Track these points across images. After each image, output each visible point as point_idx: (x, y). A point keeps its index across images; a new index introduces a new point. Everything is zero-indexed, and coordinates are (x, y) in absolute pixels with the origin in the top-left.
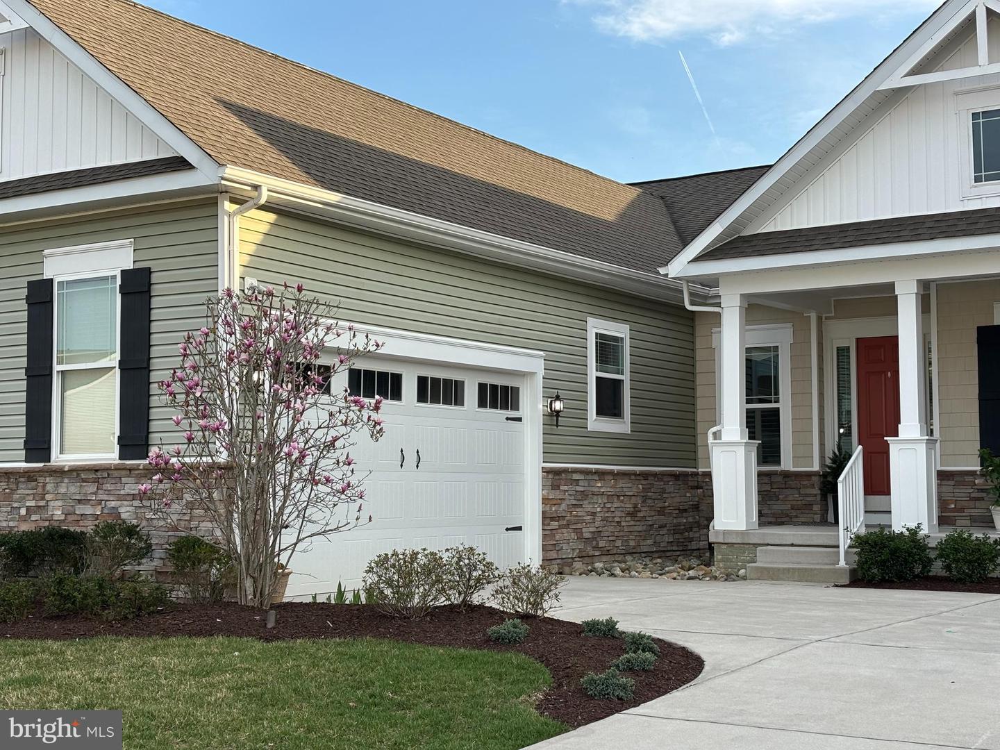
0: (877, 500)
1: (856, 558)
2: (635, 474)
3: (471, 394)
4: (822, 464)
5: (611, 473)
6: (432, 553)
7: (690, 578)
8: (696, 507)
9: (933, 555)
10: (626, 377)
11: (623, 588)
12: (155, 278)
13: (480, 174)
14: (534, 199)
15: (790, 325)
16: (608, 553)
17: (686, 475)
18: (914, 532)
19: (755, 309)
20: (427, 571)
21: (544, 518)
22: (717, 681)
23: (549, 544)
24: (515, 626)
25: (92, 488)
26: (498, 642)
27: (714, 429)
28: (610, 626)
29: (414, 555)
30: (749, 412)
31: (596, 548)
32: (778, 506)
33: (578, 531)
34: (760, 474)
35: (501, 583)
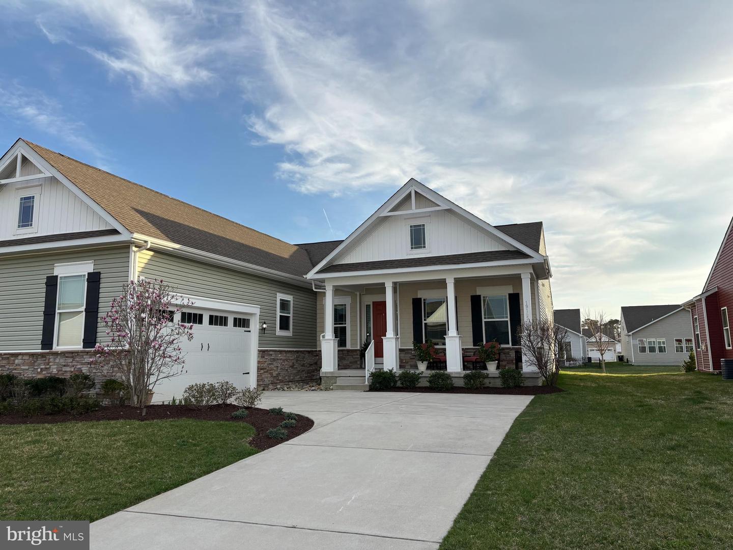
0: (379, 359)
1: (371, 381)
2: (293, 351)
3: (231, 322)
4: (361, 347)
5: (285, 351)
6: (211, 384)
7: (313, 390)
8: (316, 363)
9: (397, 379)
10: (291, 315)
11: (288, 395)
12: (102, 276)
13: (237, 239)
14: (258, 249)
15: (350, 297)
16: (282, 382)
17: (313, 351)
18: (391, 371)
19: (338, 291)
20: (209, 391)
21: (258, 369)
22: (318, 430)
23: (260, 379)
24: (243, 412)
25: (70, 360)
26: (236, 418)
27: (322, 335)
28: (280, 410)
29: (204, 385)
30: (335, 328)
31: (278, 380)
32: (345, 362)
33: (271, 374)
34: (339, 351)
35: (238, 395)
